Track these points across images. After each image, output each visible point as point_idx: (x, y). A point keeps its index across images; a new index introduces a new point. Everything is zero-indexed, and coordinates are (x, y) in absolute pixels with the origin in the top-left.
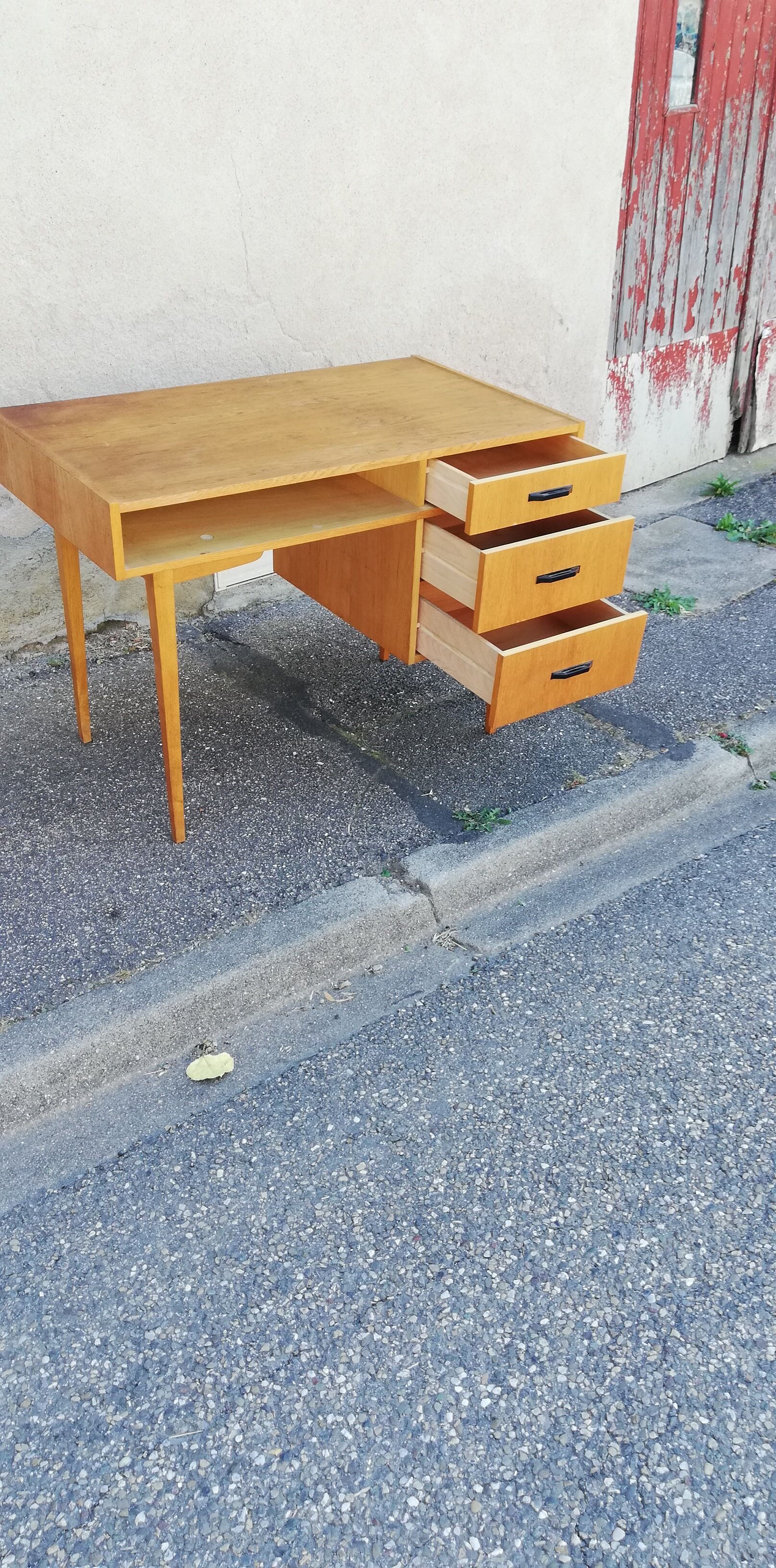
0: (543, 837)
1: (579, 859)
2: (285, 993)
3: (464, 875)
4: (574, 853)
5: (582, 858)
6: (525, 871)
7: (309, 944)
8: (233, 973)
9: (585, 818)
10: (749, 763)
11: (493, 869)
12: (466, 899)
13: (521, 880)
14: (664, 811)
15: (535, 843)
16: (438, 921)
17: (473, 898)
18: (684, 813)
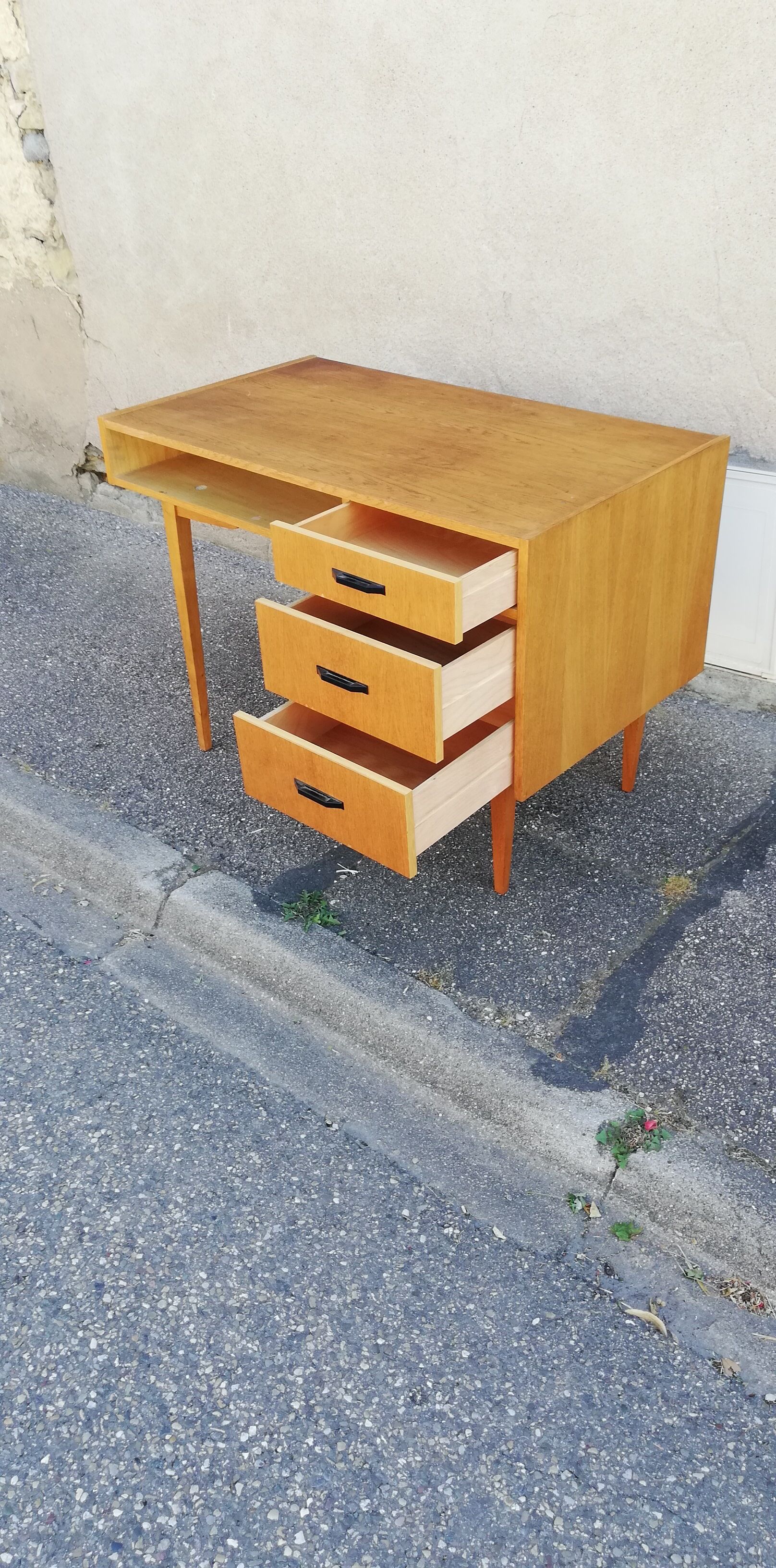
0: (287, 960)
1: (304, 1018)
2: (41, 858)
3: (199, 914)
4: (304, 1007)
5: (307, 1020)
6: (248, 969)
7: (72, 842)
8: (29, 813)
9: (343, 992)
10: (614, 1175)
11: (224, 935)
12: (188, 935)
13: (240, 972)
14: (434, 1083)
15: (276, 956)
16: (156, 925)
17: (194, 941)
18: (457, 1114)
